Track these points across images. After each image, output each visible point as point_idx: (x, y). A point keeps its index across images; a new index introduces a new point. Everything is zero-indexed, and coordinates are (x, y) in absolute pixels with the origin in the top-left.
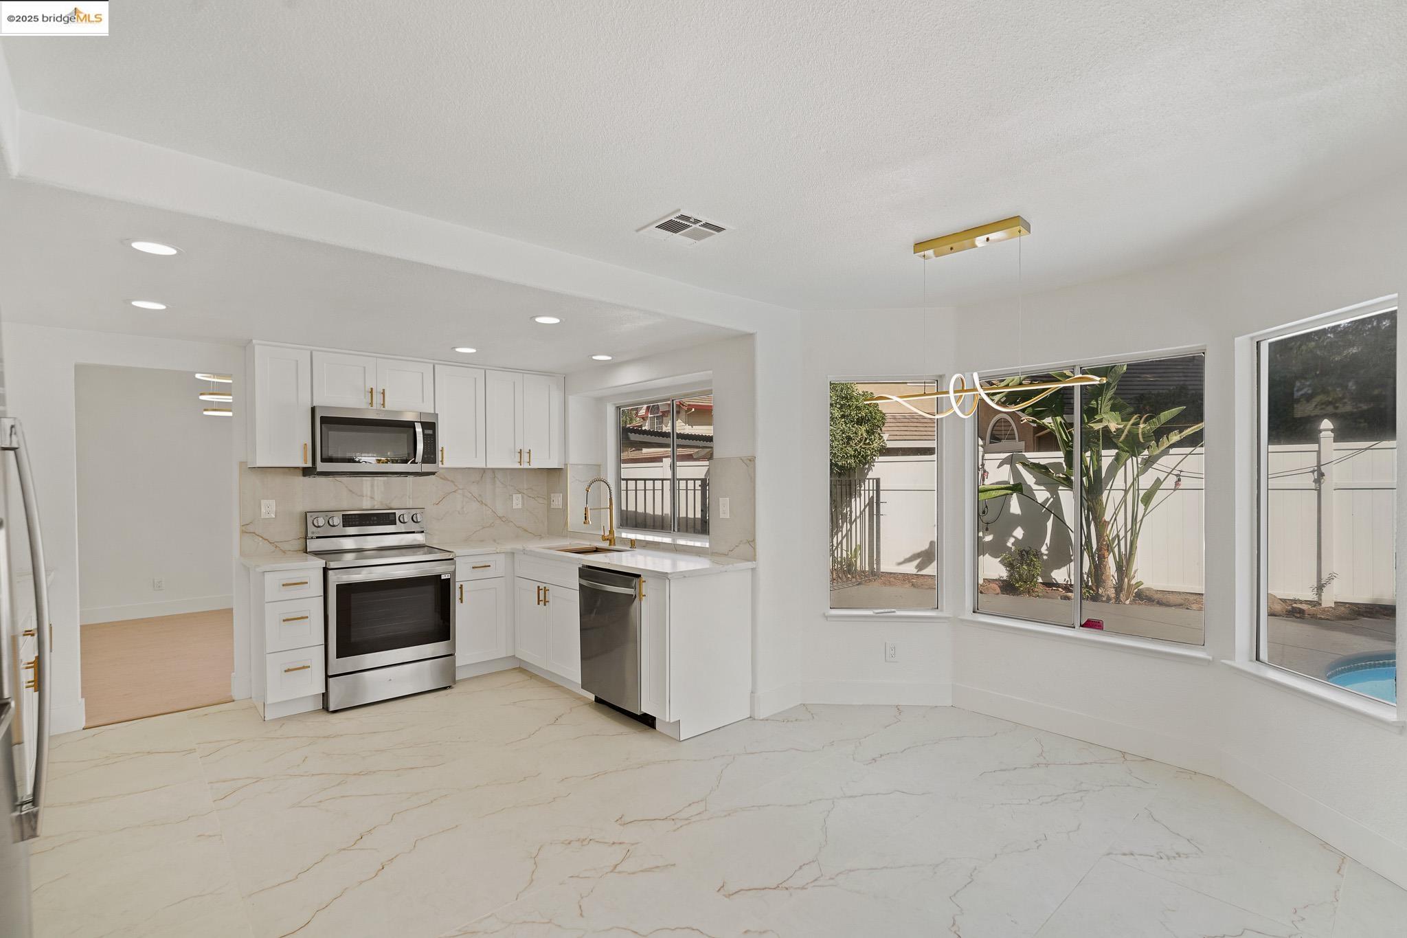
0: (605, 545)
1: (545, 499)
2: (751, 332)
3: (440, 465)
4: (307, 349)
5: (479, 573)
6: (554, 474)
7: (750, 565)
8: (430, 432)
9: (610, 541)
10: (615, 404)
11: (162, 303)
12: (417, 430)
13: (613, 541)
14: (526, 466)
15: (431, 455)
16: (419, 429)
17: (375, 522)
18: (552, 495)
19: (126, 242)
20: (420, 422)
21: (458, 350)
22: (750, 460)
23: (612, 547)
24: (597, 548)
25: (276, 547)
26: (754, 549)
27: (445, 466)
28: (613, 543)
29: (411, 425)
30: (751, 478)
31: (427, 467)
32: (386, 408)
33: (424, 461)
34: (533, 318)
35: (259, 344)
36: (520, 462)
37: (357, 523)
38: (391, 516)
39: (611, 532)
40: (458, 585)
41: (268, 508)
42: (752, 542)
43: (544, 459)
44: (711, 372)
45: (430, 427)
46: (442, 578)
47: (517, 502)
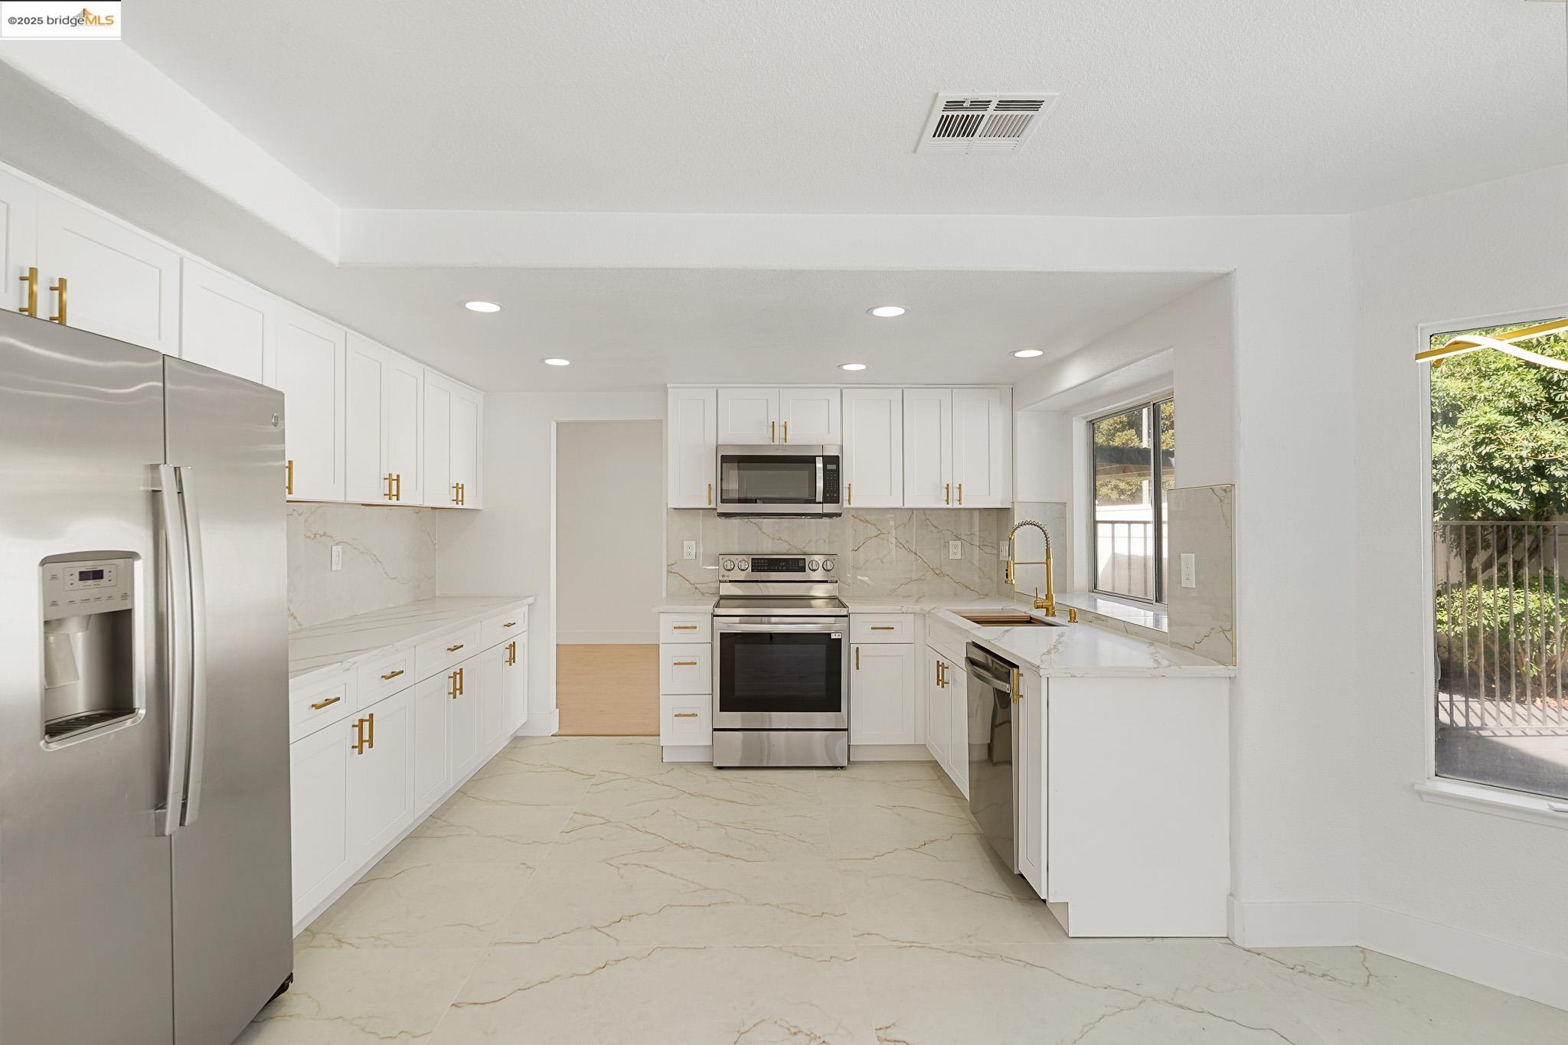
0: (1040, 614)
1: (993, 547)
2: (1227, 270)
3: (846, 505)
4: (711, 388)
5: (881, 636)
6: (1001, 516)
7: (1229, 671)
8: (834, 467)
9: (1047, 609)
10: (1085, 418)
11: (566, 359)
12: (817, 465)
13: (1050, 609)
14: (956, 505)
15: (833, 493)
16: (819, 465)
17: (784, 568)
18: (1001, 543)
19: (461, 304)
20: (822, 456)
21: (846, 367)
22: (1225, 491)
23: (1050, 619)
24: (1031, 618)
25: (696, 588)
26: (1232, 643)
27: (852, 506)
28: (1051, 611)
29: (812, 460)
30: (1227, 522)
31: (829, 508)
32: (788, 443)
33: (826, 500)
34: (870, 310)
35: (673, 388)
36: (947, 501)
37: (766, 568)
38: (800, 561)
39: (1048, 597)
40: (853, 648)
41: (690, 548)
42: (1229, 631)
43: (981, 495)
44: (1172, 350)
45: (833, 463)
46: (832, 637)
47: (955, 551)
